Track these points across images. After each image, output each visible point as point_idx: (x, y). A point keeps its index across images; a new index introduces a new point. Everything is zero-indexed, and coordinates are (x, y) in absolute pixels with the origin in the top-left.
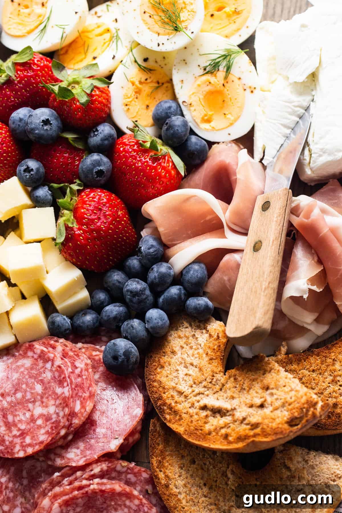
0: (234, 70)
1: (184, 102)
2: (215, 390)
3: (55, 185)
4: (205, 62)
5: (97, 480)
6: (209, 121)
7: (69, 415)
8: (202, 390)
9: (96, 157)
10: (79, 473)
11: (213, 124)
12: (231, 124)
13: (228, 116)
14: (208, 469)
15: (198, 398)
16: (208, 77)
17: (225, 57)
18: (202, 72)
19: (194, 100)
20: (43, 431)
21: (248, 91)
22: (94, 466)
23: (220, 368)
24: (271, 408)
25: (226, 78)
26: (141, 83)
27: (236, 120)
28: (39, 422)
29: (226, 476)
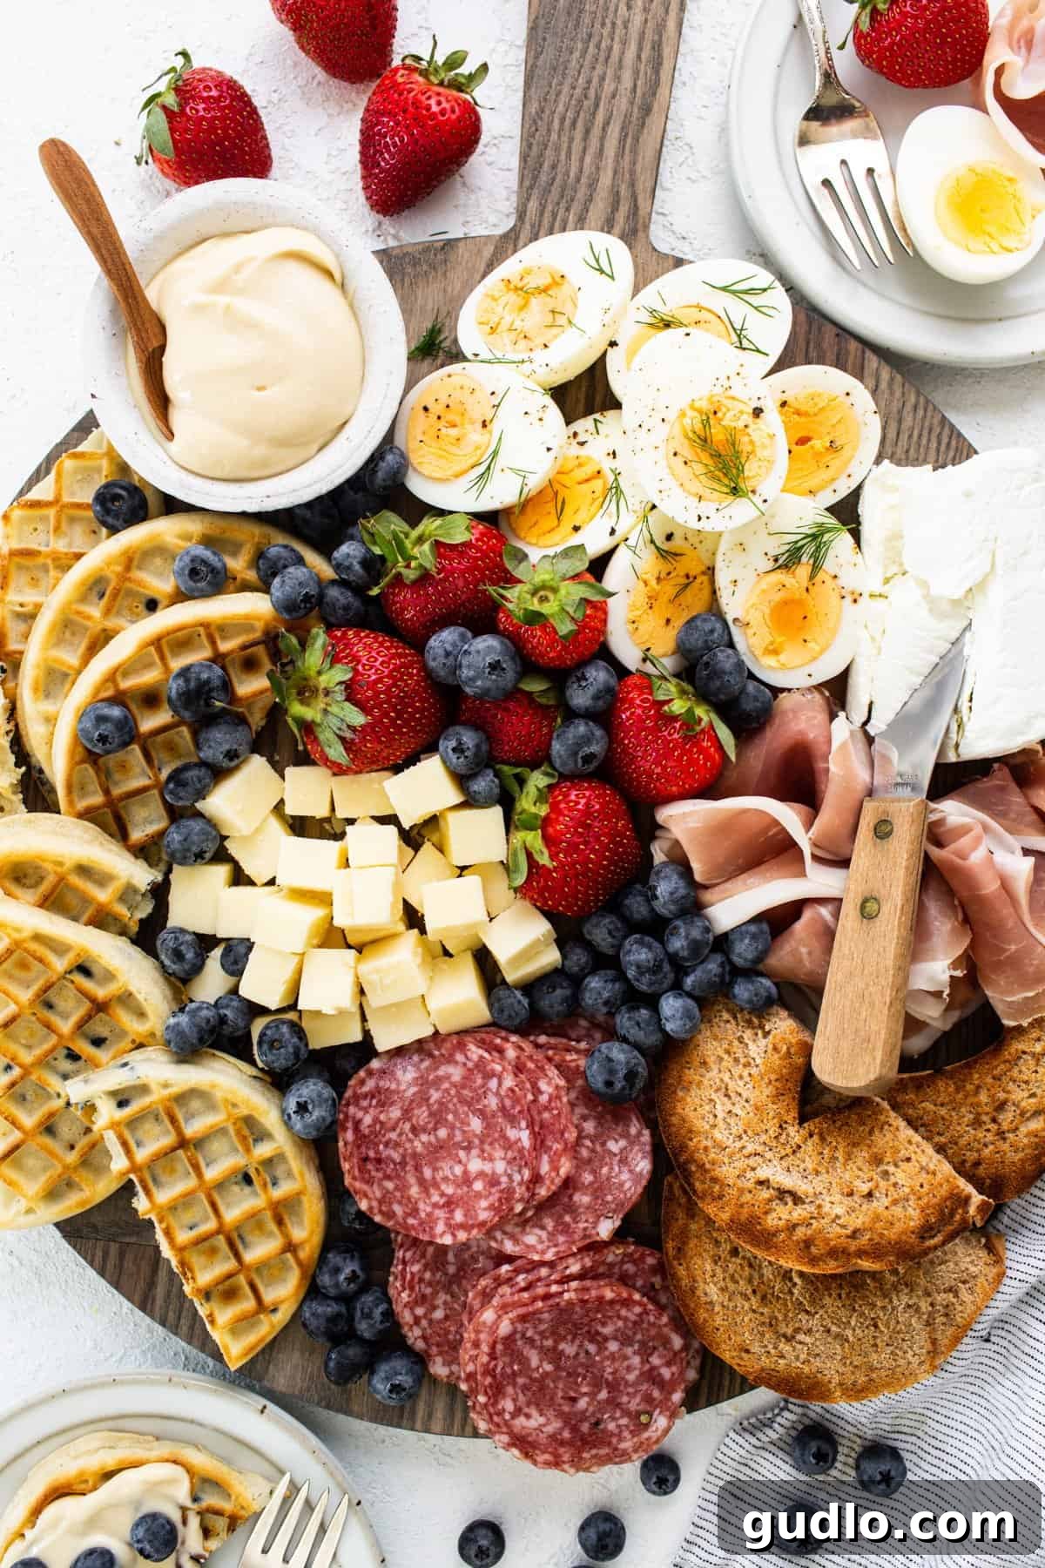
0: (829, 565)
1: (736, 620)
2: (783, 1153)
3: (506, 768)
4: (778, 546)
5: (574, 1284)
6: (775, 652)
7: (530, 1181)
8: (760, 1149)
10: (544, 1272)
11: (782, 657)
12: (814, 659)
13: (811, 645)
15: (752, 1162)
16: (780, 576)
17: (814, 537)
18: (771, 565)
19: (755, 618)
20: (484, 1204)
21: (849, 599)
22: (571, 1260)
23: (794, 1113)
24: (886, 1202)
25: (812, 577)
26: (659, 579)
27: (822, 651)
28: (478, 1186)
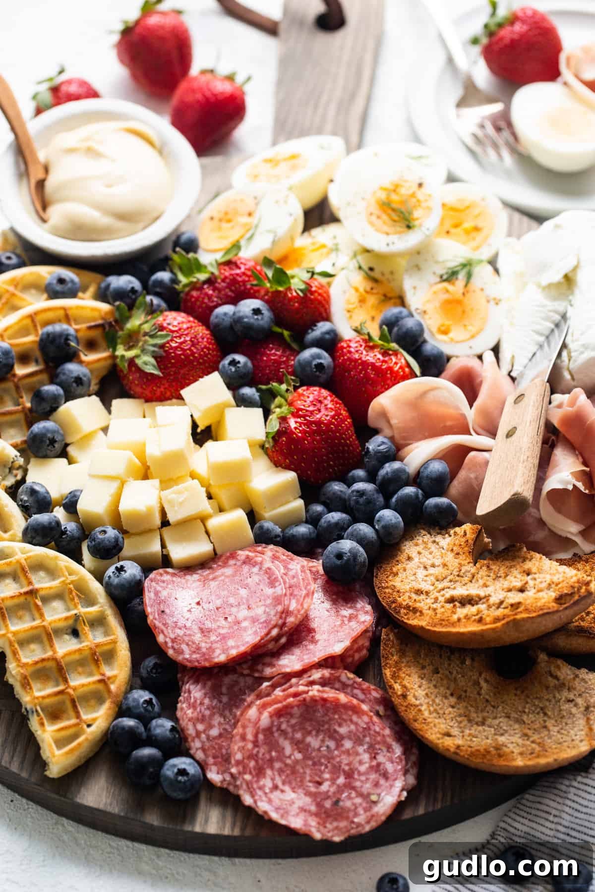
0: (476, 282)
1: (417, 309)
2: (464, 583)
4: (441, 270)
5: (317, 687)
6: (445, 332)
7: (282, 613)
8: (449, 584)
9: (315, 350)
10: (294, 680)
11: (451, 335)
12: (473, 337)
13: (470, 328)
14: (455, 679)
15: (442, 593)
16: (445, 284)
17: (464, 266)
18: (438, 279)
19: (429, 308)
20: (250, 632)
21: (492, 303)
22: (314, 671)
23: (469, 559)
24: (533, 591)
25: (466, 286)
26: (367, 292)
27: (478, 333)
28: (245, 624)
29: (479, 684)
